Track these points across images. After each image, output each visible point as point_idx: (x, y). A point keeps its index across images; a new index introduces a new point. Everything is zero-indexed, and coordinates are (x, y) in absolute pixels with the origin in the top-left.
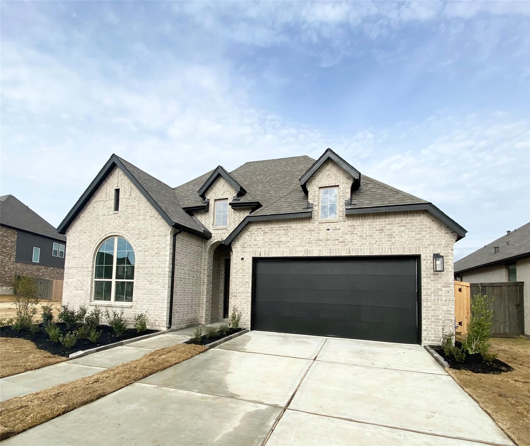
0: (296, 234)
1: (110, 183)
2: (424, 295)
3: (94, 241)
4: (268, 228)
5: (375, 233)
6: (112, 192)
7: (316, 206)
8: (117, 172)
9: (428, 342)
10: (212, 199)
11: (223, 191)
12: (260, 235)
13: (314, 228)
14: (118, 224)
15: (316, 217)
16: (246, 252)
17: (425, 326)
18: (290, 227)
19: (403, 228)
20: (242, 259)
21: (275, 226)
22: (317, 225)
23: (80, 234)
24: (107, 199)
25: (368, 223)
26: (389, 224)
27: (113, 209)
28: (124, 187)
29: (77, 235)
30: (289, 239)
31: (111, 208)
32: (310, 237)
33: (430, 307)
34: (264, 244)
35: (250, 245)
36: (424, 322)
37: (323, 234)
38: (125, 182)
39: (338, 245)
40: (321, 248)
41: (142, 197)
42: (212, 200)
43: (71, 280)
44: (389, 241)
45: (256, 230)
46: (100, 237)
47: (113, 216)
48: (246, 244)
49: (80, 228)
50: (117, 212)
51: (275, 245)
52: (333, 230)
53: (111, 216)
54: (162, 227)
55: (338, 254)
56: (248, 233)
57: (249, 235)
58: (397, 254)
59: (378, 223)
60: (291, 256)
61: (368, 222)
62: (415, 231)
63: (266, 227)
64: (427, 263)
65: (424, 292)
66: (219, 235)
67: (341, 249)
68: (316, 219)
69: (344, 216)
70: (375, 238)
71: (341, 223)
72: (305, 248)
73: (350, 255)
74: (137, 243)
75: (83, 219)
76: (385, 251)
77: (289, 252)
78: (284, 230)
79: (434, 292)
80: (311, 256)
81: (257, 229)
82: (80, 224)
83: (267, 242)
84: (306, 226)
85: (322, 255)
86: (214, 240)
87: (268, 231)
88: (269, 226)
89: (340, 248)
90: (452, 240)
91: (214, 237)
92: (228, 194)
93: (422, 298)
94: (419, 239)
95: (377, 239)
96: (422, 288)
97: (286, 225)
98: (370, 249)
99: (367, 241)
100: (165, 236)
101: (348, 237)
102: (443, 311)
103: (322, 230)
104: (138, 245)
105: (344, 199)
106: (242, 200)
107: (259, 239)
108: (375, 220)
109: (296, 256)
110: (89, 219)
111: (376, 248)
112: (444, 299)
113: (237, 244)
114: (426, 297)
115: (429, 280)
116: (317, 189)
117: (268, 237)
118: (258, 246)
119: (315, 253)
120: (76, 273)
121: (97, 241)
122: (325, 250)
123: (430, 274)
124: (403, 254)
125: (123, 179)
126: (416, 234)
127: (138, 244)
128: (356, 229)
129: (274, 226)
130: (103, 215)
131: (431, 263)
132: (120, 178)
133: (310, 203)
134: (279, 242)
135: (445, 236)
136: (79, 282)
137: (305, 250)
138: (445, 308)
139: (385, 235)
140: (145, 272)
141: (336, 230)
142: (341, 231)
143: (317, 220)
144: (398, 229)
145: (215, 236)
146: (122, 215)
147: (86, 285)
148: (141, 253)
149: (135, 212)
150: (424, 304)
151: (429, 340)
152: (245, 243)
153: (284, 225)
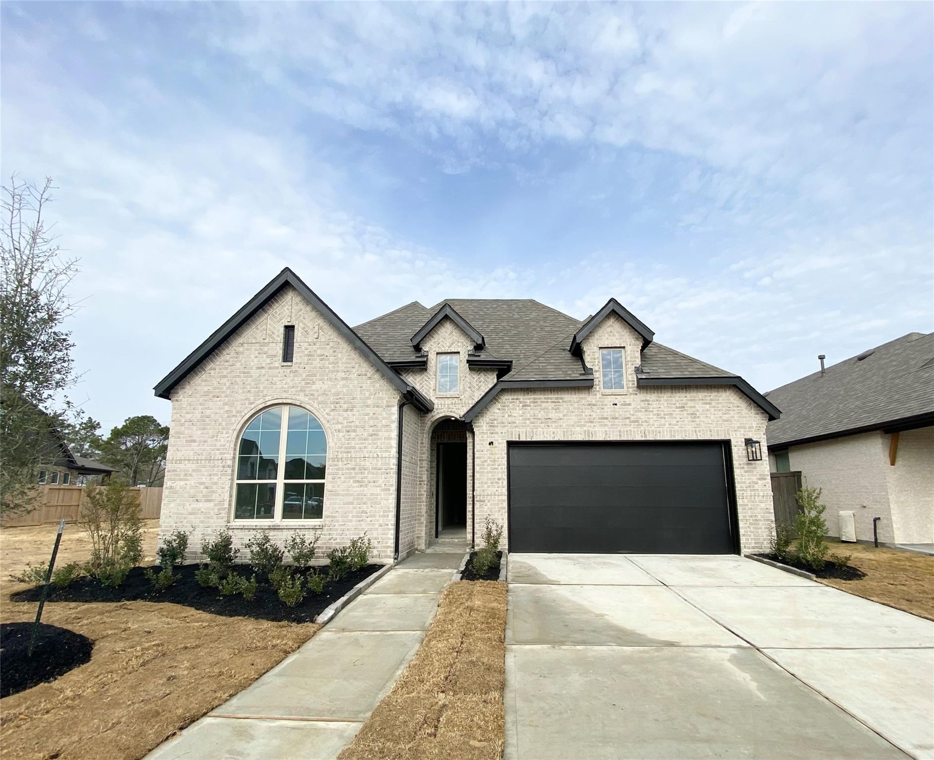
0: (571, 408)
1: (273, 315)
2: (739, 490)
3: (237, 412)
4: (529, 399)
5: (675, 411)
6: (279, 331)
7: (596, 371)
8: (290, 297)
9: (748, 550)
10: (432, 351)
11: (450, 340)
12: (518, 408)
13: (596, 401)
14: (291, 384)
15: (598, 387)
16: (497, 433)
17: (743, 530)
18: (561, 398)
19: (708, 406)
20: (491, 443)
21: (541, 397)
22: (600, 398)
23: (206, 399)
24: (266, 341)
25: (665, 398)
26: (691, 400)
27: (281, 358)
28: (304, 324)
29: (198, 401)
30: (561, 415)
31: (275, 356)
32: (591, 414)
33: (747, 505)
34: (524, 421)
35: (503, 423)
36: (741, 524)
37: (608, 411)
38: (306, 316)
39: (630, 425)
40: (606, 428)
41: (341, 343)
42: (433, 353)
43: (182, 483)
44: (693, 421)
45: (510, 400)
46: (253, 406)
47: (281, 371)
48: (495, 422)
49: (206, 389)
50: (289, 364)
51: (542, 423)
52: (622, 405)
53: (277, 371)
54: (381, 393)
55: (630, 438)
56: (499, 405)
57: (499, 407)
58: (704, 439)
59: (677, 399)
60: (566, 439)
61: (665, 396)
62: (722, 410)
63: (526, 397)
64: (739, 450)
65: (738, 487)
66: (446, 406)
67: (634, 431)
68: (598, 389)
69: (634, 387)
70: (675, 418)
71: (632, 396)
72: (584, 428)
73: (645, 439)
74: (331, 417)
75: (212, 372)
76: (689, 434)
77: (562, 434)
78: (553, 402)
79: (750, 487)
80: (593, 439)
81: (512, 399)
82: (206, 381)
83: (529, 419)
84: (584, 398)
85: (608, 439)
86: (438, 413)
87: (530, 403)
88: (530, 397)
89: (632, 429)
90: (763, 422)
91: (437, 409)
92: (459, 346)
93: (738, 495)
94: (727, 421)
95: (678, 419)
96: (736, 481)
97: (556, 396)
98: (671, 431)
99: (666, 421)
100: (388, 406)
101: (642, 416)
102: (761, 509)
103: (606, 405)
104: (335, 421)
105: (633, 364)
106: (483, 356)
107: (516, 415)
108: (674, 394)
109: (573, 439)
110: (225, 372)
111: (678, 431)
112: (761, 494)
113: (481, 421)
114: (741, 493)
115: (743, 470)
116: (596, 349)
117: (530, 412)
118: (515, 425)
119: (600, 437)
120: (194, 471)
121: (246, 411)
122: (613, 432)
123: (743, 464)
124: (711, 438)
125: (301, 310)
126: (723, 414)
127: (334, 419)
128: (651, 404)
129: (539, 396)
130: (258, 368)
131: (743, 450)
132: (295, 307)
133: (589, 367)
134: (547, 419)
135: (756, 417)
136: (202, 487)
137: (585, 432)
138: (763, 505)
139: (688, 414)
140: (349, 466)
141: (625, 405)
142: (633, 406)
143: (599, 391)
144: (702, 407)
145: (440, 407)
146: (301, 371)
147: (220, 491)
148: (341, 434)
149: (327, 365)
150: (739, 502)
151: (749, 548)
152: (495, 420)
153: (553, 396)
